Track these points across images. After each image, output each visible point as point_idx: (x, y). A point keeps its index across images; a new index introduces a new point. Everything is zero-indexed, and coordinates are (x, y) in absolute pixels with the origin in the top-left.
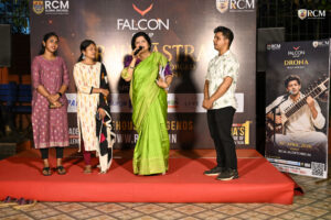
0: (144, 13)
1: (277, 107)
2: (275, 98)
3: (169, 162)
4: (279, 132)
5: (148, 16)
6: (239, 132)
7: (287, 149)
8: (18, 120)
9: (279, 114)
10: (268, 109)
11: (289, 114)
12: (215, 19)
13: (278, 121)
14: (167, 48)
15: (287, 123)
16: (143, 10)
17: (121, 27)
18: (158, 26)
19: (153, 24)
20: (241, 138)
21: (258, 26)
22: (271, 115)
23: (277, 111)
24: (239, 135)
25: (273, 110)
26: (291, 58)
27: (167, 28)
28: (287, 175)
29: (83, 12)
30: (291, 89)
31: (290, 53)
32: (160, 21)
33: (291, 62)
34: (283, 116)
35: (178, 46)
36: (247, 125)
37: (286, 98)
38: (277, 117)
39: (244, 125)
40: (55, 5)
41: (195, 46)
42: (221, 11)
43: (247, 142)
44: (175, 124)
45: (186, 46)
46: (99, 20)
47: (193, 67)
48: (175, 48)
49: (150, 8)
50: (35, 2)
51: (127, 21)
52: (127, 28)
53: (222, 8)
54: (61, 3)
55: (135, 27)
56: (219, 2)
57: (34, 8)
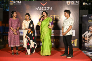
0: (44, 5)
1: (86, 35)
2: (85, 32)
3: (51, 52)
4: (86, 43)
5: (45, 6)
6: (73, 42)
7: (89, 48)
8: (4, 37)
9: (86, 37)
10: (83, 35)
11: (89, 37)
12: (66, 7)
13: (86, 39)
14: (51, 16)
15: (89, 40)
16: (44, 4)
17: (37, 9)
19: (47, 8)
20: (74, 44)
21: (80, 9)
22: (84, 37)
23: (86, 36)
24: (73, 43)
25: (84, 36)
26: (90, 19)
27: (51, 10)
28: (89, 56)
29: (25, 5)
30: (90, 29)
31: (90, 18)
32: (49, 7)
33: (90, 21)
34: (87, 38)
36: (76, 40)
37: (88, 32)
38: (86, 38)
40: (17, 2)
41: (60, 15)
42: (68, 4)
43: (76, 46)
44: (53, 40)
45: (57, 15)
46: (30, 7)
47: (59, 22)
48: (54, 16)
49: (46, 3)
50: (10, 1)
51: (38, 7)
52: (39, 10)
53: (69, 3)
54: (18, 2)
55: (41, 9)
56: (67, 2)
57: (10, 3)
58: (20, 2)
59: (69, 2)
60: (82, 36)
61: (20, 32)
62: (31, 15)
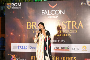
17: (43, 13)
18: (60, 13)
27: (64, 14)
29: (27, 8)
32: (61, 10)
40: (16, 5)
44: (68, 58)
45: (73, 22)
46: (34, 11)
47: (76, 31)
48: (68, 23)
49: (56, 5)
50: (7, 4)
51: (46, 11)
54: (18, 4)
55: (50, 13)
57: (7, 7)
61: (21, 47)
62: (35, 23)
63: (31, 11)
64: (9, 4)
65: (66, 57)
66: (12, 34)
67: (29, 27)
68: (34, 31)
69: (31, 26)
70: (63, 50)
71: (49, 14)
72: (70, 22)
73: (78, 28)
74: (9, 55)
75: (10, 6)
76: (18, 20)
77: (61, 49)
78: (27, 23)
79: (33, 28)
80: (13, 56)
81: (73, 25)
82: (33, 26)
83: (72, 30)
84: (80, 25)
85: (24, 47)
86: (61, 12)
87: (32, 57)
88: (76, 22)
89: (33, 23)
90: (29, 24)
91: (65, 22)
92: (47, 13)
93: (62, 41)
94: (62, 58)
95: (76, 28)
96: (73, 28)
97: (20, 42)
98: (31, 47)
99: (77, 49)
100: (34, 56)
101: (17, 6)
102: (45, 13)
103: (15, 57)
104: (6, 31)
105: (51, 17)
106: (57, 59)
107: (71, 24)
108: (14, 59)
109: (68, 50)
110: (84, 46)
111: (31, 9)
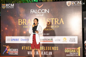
5: (41, 8)
6: (76, 51)
14: (48, 20)
16: (40, 6)
17: (32, 12)
19: (43, 11)
21: (83, 11)
24: (76, 52)
27: (48, 12)
29: (19, 8)
32: (46, 10)
35: (52, 19)
36: (79, 48)
39: (78, 48)
40: (9, 5)
42: (69, 6)
43: (79, 55)
44: (52, 48)
45: (55, 19)
46: (24, 10)
47: (58, 26)
48: (51, 19)
49: (42, 5)
50: (2, 5)
51: (34, 10)
52: (34, 13)
53: (69, 4)
56: (67, 2)
57: (2, 7)
58: (13, 5)
59: (70, 2)
60: (85, 43)
61: (14, 39)
62: (25, 20)
63: (22, 11)
64: (4, 5)
65: (50, 47)
66: (6, 29)
67: (20, 23)
68: (25, 27)
69: (22, 22)
70: (48, 41)
71: (36, 13)
72: (53, 19)
73: (60, 24)
74: (4, 46)
75: (5, 6)
76: (12, 17)
77: (46, 40)
78: (19, 20)
79: (23, 24)
80: (8, 47)
81: (55, 21)
82: (23, 22)
83: (55, 25)
84: (61, 21)
85: (17, 39)
86: (46, 11)
87: (23, 47)
88: (58, 19)
89: (23, 20)
90: (20, 21)
91: (49, 19)
92: (35, 12)
93: (47, 34)
94: (47, 48)
95: (58, 24)
96: (55, 24)
97: (13, 35)
98: (22, 40)
99: (59, 41)
100: (25, 47)
101: (11, 6)
102: (33, 12)
103: (9, 47)
104: (1, 26)
105: (38, 15)
106: (43, 48)
107: (54, 20)
108: (8, 49)
109: (52, 41)
110: (65, 38)
111: (22, 9)
